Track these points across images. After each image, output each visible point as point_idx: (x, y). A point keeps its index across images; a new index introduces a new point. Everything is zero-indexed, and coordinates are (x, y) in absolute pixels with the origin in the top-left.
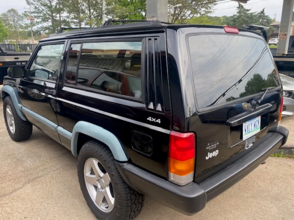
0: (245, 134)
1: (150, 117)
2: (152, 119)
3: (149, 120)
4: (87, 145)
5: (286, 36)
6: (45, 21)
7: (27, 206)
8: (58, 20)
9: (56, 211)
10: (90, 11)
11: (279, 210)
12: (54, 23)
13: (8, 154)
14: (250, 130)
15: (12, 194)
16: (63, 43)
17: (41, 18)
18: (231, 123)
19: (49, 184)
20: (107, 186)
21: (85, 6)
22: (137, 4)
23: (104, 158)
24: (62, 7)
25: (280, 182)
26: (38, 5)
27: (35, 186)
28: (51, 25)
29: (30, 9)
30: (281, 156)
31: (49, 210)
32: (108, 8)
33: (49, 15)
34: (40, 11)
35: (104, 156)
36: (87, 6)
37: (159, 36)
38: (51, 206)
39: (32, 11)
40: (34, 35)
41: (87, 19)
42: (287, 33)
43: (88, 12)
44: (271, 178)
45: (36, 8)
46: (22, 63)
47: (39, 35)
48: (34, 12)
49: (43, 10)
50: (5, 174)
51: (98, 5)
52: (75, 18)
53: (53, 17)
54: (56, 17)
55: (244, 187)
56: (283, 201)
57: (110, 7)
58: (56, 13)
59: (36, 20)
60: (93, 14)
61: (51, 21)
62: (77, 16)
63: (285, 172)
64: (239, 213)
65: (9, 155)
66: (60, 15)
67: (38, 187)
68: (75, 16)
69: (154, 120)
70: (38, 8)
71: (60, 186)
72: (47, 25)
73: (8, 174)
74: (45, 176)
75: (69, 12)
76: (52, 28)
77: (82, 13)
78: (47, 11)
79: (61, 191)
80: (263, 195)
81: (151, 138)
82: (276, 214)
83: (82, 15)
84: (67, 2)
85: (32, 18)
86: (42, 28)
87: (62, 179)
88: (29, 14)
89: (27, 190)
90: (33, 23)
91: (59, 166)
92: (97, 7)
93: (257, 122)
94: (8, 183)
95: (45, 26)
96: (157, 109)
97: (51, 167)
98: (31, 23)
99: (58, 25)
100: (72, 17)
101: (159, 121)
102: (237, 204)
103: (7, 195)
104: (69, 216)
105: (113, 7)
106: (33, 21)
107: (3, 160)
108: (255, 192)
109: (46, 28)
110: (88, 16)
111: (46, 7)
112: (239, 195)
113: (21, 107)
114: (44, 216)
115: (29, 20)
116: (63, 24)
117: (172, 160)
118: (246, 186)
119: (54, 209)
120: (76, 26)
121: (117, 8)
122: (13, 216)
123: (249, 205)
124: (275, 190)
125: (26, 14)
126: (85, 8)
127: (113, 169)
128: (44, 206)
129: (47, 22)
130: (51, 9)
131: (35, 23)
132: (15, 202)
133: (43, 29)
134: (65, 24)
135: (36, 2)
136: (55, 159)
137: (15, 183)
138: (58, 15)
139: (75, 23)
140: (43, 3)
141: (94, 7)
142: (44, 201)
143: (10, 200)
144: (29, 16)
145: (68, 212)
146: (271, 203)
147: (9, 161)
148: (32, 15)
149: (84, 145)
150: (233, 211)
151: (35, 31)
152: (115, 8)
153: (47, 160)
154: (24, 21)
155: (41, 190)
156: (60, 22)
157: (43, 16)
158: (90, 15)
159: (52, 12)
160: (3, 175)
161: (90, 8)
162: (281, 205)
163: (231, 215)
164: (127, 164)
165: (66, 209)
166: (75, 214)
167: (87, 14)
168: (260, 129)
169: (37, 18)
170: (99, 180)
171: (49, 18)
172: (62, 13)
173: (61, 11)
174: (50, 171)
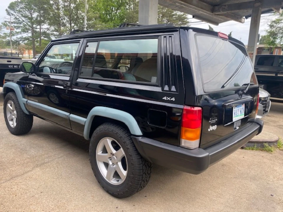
0: (235, 117)
1: (166, 97)
2: (167, 98)
3: (165, 99)
4: (102, 127)
5: (252, 55)
6: (25, 31)
7: (41, 184)
8: (38, 31)
9: (68, 188)
10: (71, 25)
11: (257, 186)
12: (34, 34)
13: (10, 145)
14: (238, 115)
15: (24, 175)
16: (78, 42)
17: (21, 28)
18: (225, 105)
19: (56, 168)
20: (119, 161)
21: (66, 20)
22: (116, 21)
23: (120, 135)
24: (42, 19)
25: (256, 167)
26: (18, 16)
27: (44, 169)
28: (31, 36)
29: (11, 19)
30: (255, 150)
31: (62, 186)
32: (89, 23)
33: (29, 26)
34: (20, 21)
35: (120, 133)
36: (68, 20)
37: (173, 34)
38: (62, 184)
39: (12, 21)
40: (12, 45)
41: (67, 32)
42: (253, 53)
43: (69, 26)
44: (248, 165)
45: (16, 18)
46: (14, 66)
47: (18, 45)
48: (14, 23)
49: (23, 21)
50: (12, 160)
51: (79, 20)
52: (56, 31)
53: (32, 28)
54: (37, 28)
55: (228, 171)
56: (259, 180)
57: (90, 22)
58: (36, 25)
59: (15, 30)
60: (74, 28)
61: (31, 32)
62: (57, 29)
63: (259, 160)
64: (226, 189)
65: (12, 146)
66: (40, 27)
67: (47, 170)
68: (55, 29)
69: (169, 99)
70: (18, 18)
71: (67, 170)
72: (27, 36)
73: (15, 160)
74: (51, 162)
75: (50, 24)
76: (32, 39)
77: (62, 27)
78: (27, 22)
79: (69, 173)
80: (244, 177)
81: (166, 113)
82: (255, 189)
83: (62, 28)
84: (48, 15)
85: (12, 28)
86: (21, 38)
87: (68, 165)
88: (9, 24)
89: (37, 172)
90: (13, 33)
91: (62, 155)
92: (78, 22)
93: (242, 109)
94: (17, 167)
95: (24, 37)
96: (172, 90)
97: (56, 155)
98: (11, 33)
99: (38, 36)
100: (52, 29)
101: (173, 99)
102: (223, 183)
103: (19, 176)
104: (81, 191)
105: (93, 22)
106: (13, 31)
107: (7, 150)
108: (237, 174)
109: (26, 39)
110: (68, 30)
111: (27, 19)
112: (224, 176)
113: (27, 102)
114: (59, 191)
115: (8, 29)
116: (43, 36)
117: (184, 129)
118: (229, 170)
119: (67, 186)
120: (56, 38)
121: (98, 24)
122: (30, 192)
123: (233, 183)
124: (252, 173)
125: (5, 23)
126: (66, 21)
127: (128, 144)
128: (56, 184)
129: (27, 33)
130: (32, 20)
131: (15, 33)
132: (28, 181)
133: (22, 40)
134: (45, 36)
135: (17, 13)
136: (57, 150)
137: (24, 167)
138: (38, 27)
139: (55, 35)
140: (24, 15)
141: (75, 21)
142: (55, 181)
143: (24, 180)
144: (9, 26)
145: (80, 188)
146: (251, 182)
147: (14, 150)
148: (12, 25)
149: (99, 127)
150: (220, 187)
151: (13, 40)
152: (95, 24)
153: (50, 150)
154: (3, 31)
155: (51, 172)
156: (40, 34)
157: (23, 26)
158: (71, 28)
159: (33, 23)
160: (11, 162)
161: (71, 21)
162: (259, 183)
163: (220, 190)
164: (142, 138)
165: (77, 186)
166: (86, 190)
167: (68, 27)
168: (244, 116)
169: (17, 29)
170: (110, 157)
171: (29, 29)
172: (42, 25)
173: (42, 23)
174: (55, 158)
